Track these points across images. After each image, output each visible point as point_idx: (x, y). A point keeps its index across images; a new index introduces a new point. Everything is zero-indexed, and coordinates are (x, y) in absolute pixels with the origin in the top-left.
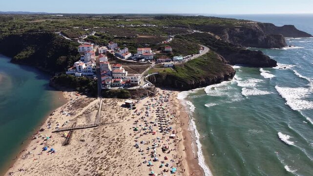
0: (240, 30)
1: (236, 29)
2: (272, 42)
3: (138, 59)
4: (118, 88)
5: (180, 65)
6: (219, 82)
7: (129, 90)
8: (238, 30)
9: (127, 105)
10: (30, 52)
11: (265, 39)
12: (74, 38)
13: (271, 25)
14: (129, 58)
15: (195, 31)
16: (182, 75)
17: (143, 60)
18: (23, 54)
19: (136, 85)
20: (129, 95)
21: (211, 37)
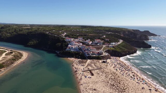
0: (128, 33)
1: (126, 32)
2: (143, 38)
3: (96, 44)
4: (95, 55)
5: (116, 46)
6: (133, 54)
7: (101, 56)
8: (127, 32)
9: (104, 62)
10: (35, 42)
11: (140, 36)
12: (58, 35)
13: (139, 31)
14: (92, 44)
15: (110, 33)
16: (118, 50)
17: (99, 44)
18: (31, 43)
19: (103, 54)
20: (102, 58)
21: (119, 35)
